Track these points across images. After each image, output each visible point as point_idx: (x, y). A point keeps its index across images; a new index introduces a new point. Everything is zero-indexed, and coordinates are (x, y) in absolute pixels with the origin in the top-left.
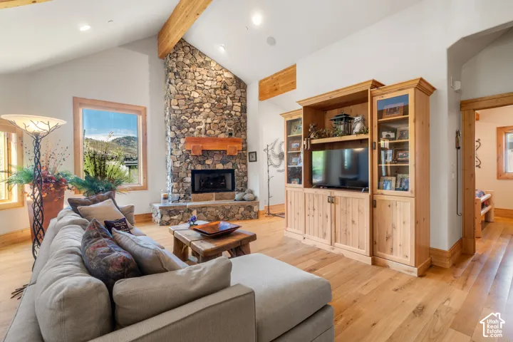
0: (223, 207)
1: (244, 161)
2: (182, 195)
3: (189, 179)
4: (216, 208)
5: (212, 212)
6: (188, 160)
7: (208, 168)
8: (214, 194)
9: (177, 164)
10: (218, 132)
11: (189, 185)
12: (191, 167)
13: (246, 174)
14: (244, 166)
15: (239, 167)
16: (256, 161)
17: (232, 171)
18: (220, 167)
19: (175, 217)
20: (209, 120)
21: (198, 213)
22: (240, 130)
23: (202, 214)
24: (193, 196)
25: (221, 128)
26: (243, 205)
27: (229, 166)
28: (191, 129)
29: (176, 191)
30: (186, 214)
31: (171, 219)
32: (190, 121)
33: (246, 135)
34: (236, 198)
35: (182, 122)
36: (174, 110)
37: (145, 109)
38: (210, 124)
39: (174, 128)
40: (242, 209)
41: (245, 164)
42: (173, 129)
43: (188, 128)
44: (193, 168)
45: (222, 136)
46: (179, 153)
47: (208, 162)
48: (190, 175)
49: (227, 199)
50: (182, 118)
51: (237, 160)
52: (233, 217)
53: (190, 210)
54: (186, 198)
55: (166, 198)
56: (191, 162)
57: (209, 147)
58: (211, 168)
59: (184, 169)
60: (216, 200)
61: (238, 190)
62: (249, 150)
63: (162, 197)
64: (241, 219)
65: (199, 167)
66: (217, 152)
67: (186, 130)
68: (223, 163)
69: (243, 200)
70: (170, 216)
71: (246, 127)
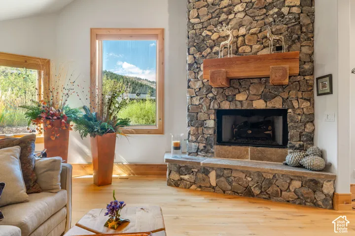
0: (259, 174)
1: (306, 96)
2: (201, 146)
3: (211, 123)
4: (248, 173)
5: (240, 179)
6: (211, 95)
7: (239, 107)
8: (249, 148)
9: (196, 101)
10: (256, 47)
11: (211, 131)
12: (215, 106)
13: (311, 119)
14: (306, 104)
15: (296, 105)
16: (331, 92)
17: (283, 113)
18: (259, 104)
19: (186, 177)
20: (242, 31)
21: (218, 176)
22: (299, 38)
23: (222, 179)
24: (216, 148)
25: (262, 41)
26: (299, 178)
27: (277, 104)
28: (216, 49)
29: (194, 138)
30: (200, 175)
31: (181, 179)
32: (215, 37)
33: (312, 46)
34: (287, 161)
35: (203, 40)
36: (193, 25)
37: (163, 30)
38: (244, 36)
39: (192, 49)
40: (297, 184)
41: (310, 100)
42: (191, 52)
43: (212, 48)
44: (216, 107)
45: (265, 52)
46: (199, 84)
47: (240, 97)
48: (213, 117)
49: (272, 161)
50: (204, 34)
51: (293, 93)
52: (278, 194)
53: (206, 171)
54: (206, 151)
55: (177, 147)
56: (214, 98)
57: (238, 72)
58: (245, 107)
59: (205, 109)
60: (251, 159)
61: (292, 147)
62: (319, 73)
63: (172, 145)
64: (294, 203)
65: (226, 106)
66: (256, 81)
67: (209, 50)
68: (266, 98)
69: (301, 166)
70: (180, 174)
71: (313, 32)
